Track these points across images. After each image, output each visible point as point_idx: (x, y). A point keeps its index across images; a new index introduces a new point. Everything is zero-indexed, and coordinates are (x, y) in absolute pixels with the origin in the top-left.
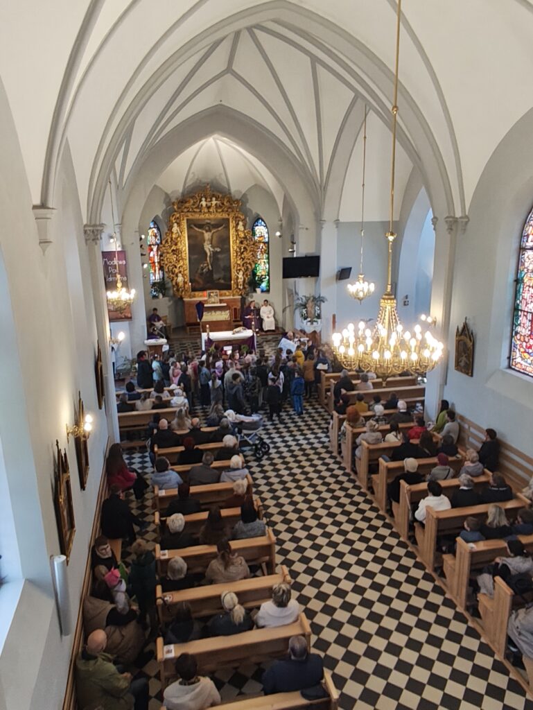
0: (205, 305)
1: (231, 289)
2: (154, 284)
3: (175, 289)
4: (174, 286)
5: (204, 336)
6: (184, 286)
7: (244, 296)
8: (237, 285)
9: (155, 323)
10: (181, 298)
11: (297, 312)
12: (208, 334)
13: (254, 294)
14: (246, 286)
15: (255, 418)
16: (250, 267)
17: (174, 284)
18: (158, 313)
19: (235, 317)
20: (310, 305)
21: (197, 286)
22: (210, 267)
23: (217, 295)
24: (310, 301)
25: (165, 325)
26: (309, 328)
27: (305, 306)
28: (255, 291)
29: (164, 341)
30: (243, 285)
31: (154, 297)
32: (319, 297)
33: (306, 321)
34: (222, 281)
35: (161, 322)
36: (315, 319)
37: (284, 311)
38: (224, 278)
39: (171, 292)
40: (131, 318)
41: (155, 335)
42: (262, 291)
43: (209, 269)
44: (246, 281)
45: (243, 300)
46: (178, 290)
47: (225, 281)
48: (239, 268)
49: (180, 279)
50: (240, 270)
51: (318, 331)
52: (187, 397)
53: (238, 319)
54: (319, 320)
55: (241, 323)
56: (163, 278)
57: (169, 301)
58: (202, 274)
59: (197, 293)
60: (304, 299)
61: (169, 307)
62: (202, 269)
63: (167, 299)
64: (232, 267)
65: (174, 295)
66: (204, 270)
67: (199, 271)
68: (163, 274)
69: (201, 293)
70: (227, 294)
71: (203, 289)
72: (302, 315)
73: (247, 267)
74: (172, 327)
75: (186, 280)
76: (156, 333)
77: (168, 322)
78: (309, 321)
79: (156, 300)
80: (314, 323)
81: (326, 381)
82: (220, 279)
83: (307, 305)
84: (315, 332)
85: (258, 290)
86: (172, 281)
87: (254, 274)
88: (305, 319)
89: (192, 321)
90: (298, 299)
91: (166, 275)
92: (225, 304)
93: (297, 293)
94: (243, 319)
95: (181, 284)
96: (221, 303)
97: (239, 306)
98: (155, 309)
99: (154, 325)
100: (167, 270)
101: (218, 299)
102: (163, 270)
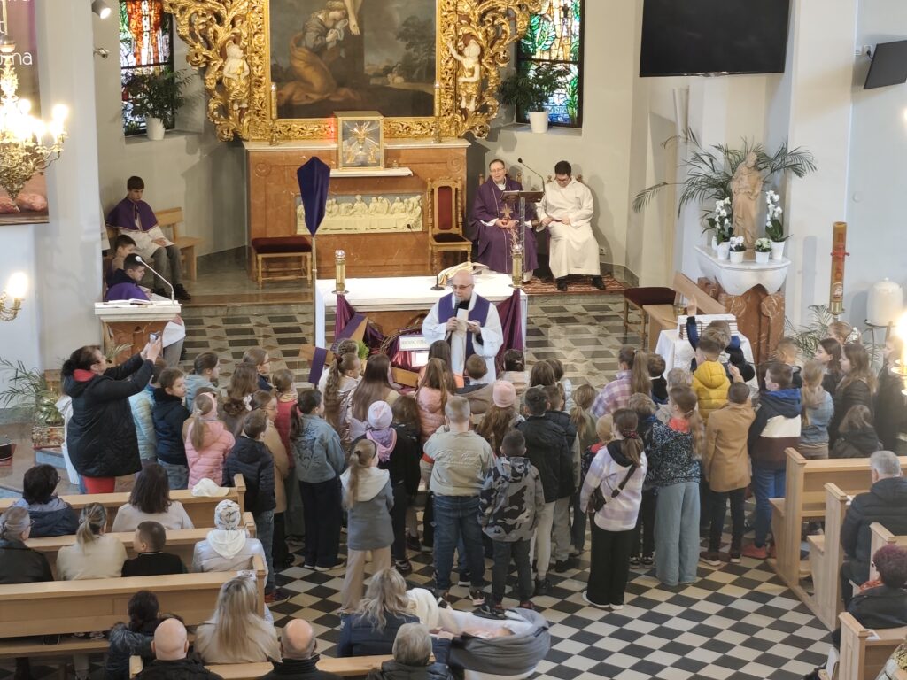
0: (334, 173)
1: (429, 111)
2: (133, 85)
3: (213, 105)
4: (209, 93)
5: (325, 292)
6: (251, 95)
7: (482, 140)
8: (456, 97)
9: (132, 234)
10: (237, 141)
11: (693, 211)
12: (341, 286)
13: (520, 135)
14: (491, 102)
15: (517, 623)
16: (506, 27)
17: (212, 85)
18: (145, 196)
19: (445, 223)
20: (742, 184)
21: (299, 98)
22: (353, 22)
23: (375, 135)
24: (742, 168)
25: (169, 244)
26: (737, 275)
27: (722, 188)
28: (523, 121)
29: (166, 306)
30: (480, 99)
31: (134, 133)
32: (783, 152)
33: (725, 246)
34: (397, 81)
35: (156, 232)
36: (764, 241)
37: (638, 204)
38: (407, 69)
39: (198, 116)
40: (44, 212)
41: (133, 281)
42: (553, 124)
43: (347, 29)
44: (492, 84)
45: (476, 157)
46: (225, 110)
47: (408, 79)
48: (465, 30)
49: (235, 66)
50: (467, 38)
51: (771, 289)
52: (260, 533)
53: (454, 230)
54: (778, 247)
55: (466, 246)
56: (170, 62)
57: (190, 150)
58: (319, 51)
59: (296, 123)
60: (720, 156)
61: (187, 175)
62: (324, 31)
63: (181, 140)
64: (438, 28)
65: (210, 128)
66: (330, 37)
67: (310, 39)
68: (171, 45)
69: (311, 124)
70: (416, 129)
71: (322, 110)
72: (712, 223)
73: (497, 28)
74: (197, 253)
75: (257, 72)
76: (138, 274)
77: (182, 230)
78: (740, 249)
79: (139, 146)
80: (760, 256)
81: (807, 488)
82: (388, 70)
83: (733, 186)
84: (759, 290)
85: (537, 119)
86: (203, 72)
87: (522, 56)
88: (724, 237)
89: (278, 232)
90: (698, 157)
91: (181, 49)
92: (406, 171)
93: (691, 137)
94: (471, 229)
95: (237, 86)
96: (388, 166)
97: (457, 177)
98: (136, 183)
99: (130, 241)
100: (185, 30)
101: (377, 149)
102: (169, 31)
